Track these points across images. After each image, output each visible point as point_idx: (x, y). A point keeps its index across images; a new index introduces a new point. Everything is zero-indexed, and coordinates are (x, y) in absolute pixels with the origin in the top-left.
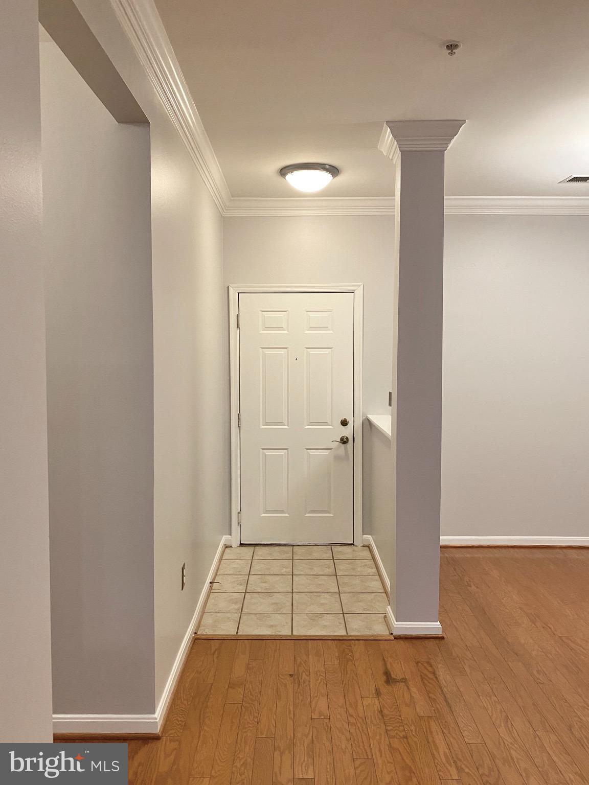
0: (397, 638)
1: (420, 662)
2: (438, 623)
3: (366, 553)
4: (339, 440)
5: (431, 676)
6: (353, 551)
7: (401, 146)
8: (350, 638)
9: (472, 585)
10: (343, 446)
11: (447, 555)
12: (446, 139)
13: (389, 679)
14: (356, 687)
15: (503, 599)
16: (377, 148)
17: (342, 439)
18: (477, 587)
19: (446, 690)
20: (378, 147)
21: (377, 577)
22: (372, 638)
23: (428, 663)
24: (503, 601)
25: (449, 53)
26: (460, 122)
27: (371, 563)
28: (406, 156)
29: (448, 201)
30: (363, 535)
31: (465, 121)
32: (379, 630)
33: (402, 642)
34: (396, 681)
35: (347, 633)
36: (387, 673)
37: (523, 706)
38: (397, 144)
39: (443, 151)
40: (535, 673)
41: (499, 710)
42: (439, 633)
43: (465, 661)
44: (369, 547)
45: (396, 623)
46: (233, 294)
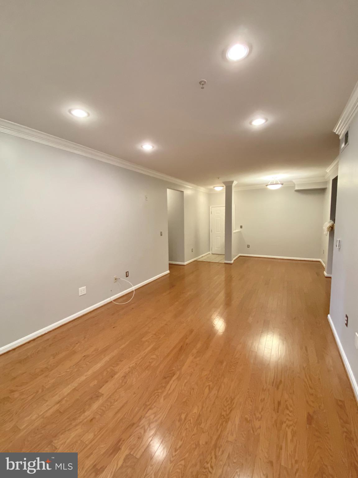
39: (232, 186)
46: (211, 207)
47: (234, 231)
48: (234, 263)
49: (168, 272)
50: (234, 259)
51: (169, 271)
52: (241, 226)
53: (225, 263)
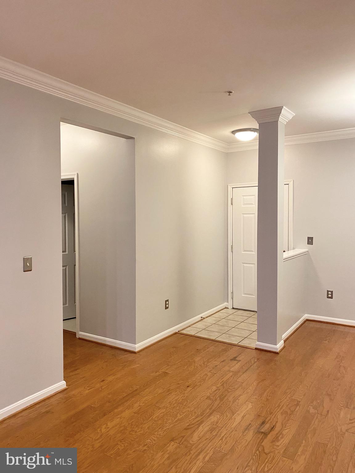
8: (236, 345)
22: (245, 347)
23: (258, 359)
31: (283, 107)
32: (253, 345)
33: (257, 351)
34: (235, 360)
35: (238, 343)
36: (235, 357)
39: (277, 121)
46: (230, 189)
47: (286, 255)
48: (284, 347)
49: (62, 385)
50: (285, 336)
51: (64, 382)
52: (309, 238)
53: (256, 349)
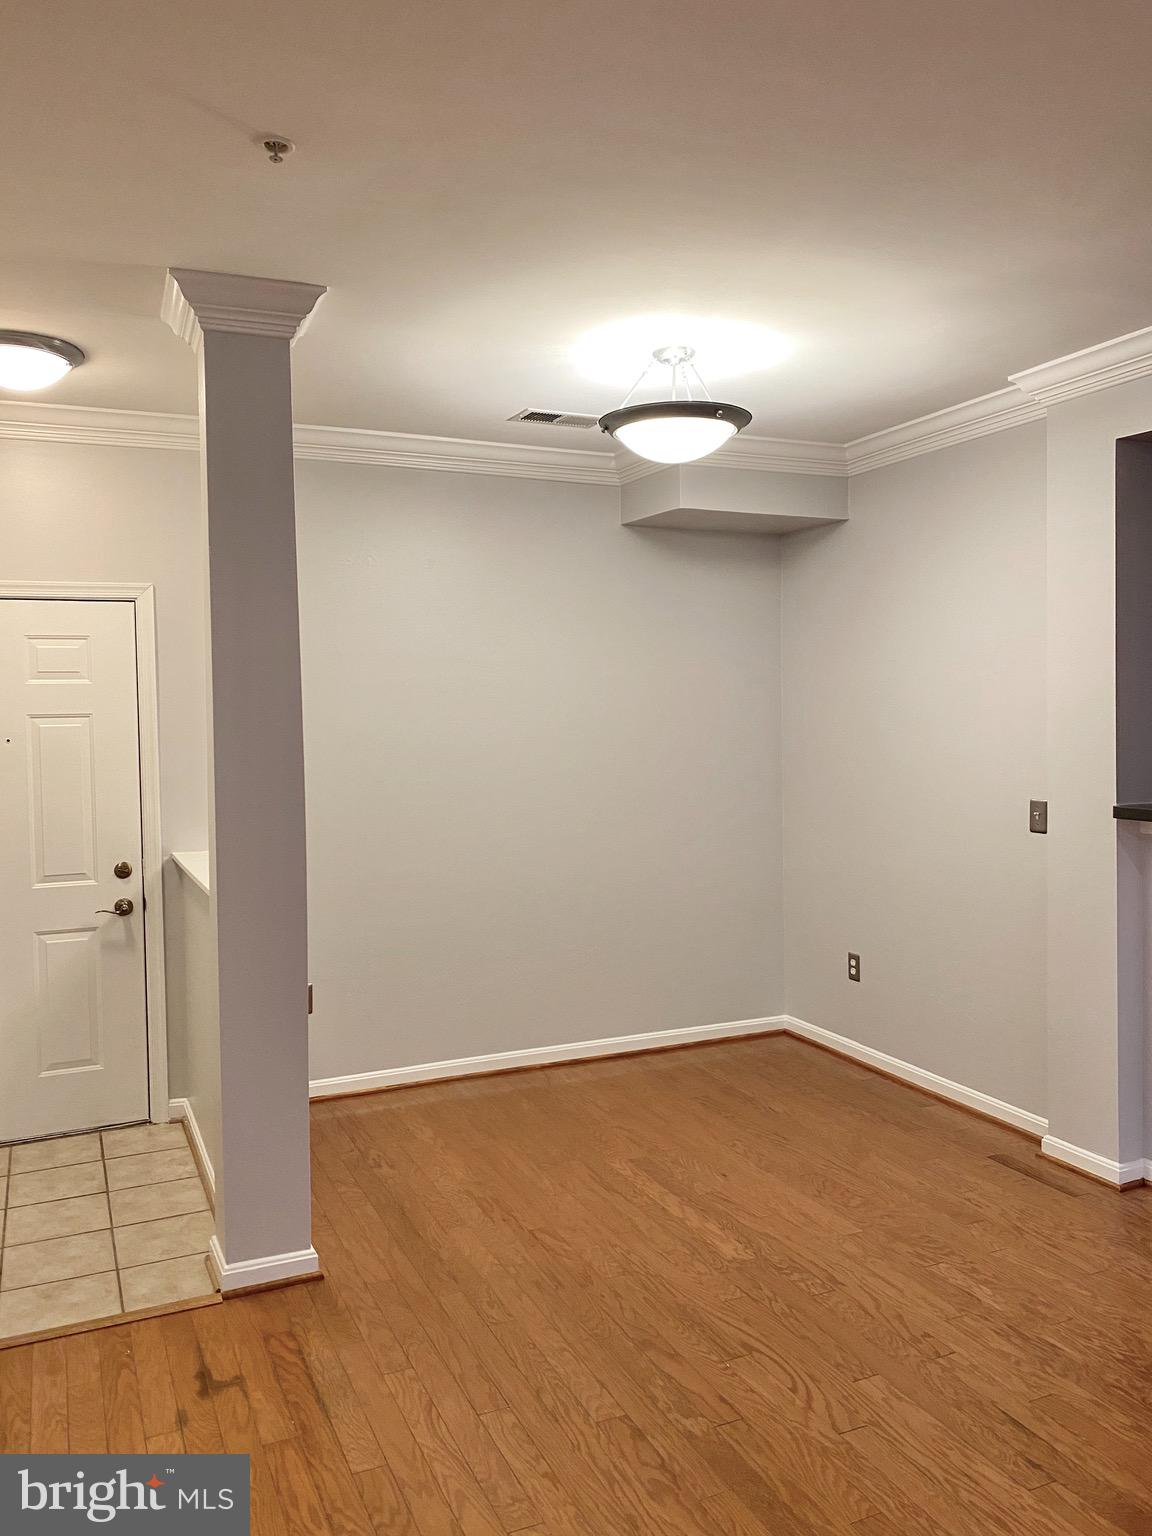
0: (229, 1297)
1: (272, 1336)
2: (312, 1250)
3: (177, 1135)
4: (112, 909)
5: (292, 1358)
6: (150, 1134)
7: (203, 320)
8: (130, 1319)
9: (383, 1163)
10: (121, 920)
11: (339, 1114)
12: (292, 318)
13: (207, 1384)
14: (136, 1419)
15: (437, 1181)
16: (159, 317)
17: (118, 906)
18: (392, 1167)
19: (320, 1379)
20: (162, 316)
21: (197, 1181)
22: (178, 1309)
23: (291, 1335)
24: (435, 1183)
25: (271, 158)
26: (316, 289)
27: (187, 1153)
28: (214, 341)
29: (300, 433)
30: (170, 1098)
31: (325, 287)
32: (193, 1288)
33: (238, 1304)
34: (221, 1386)
35: (123, 1310)
36: (203, 1375)
37: (460, 1376)
38: (196, 315)
39: (287, 341)
40: (485, 1306)
41: (416, 1393)
42: (314, 1269)
43: (362, 1314)
44: (182, 1122)
45: (226, 1267)
